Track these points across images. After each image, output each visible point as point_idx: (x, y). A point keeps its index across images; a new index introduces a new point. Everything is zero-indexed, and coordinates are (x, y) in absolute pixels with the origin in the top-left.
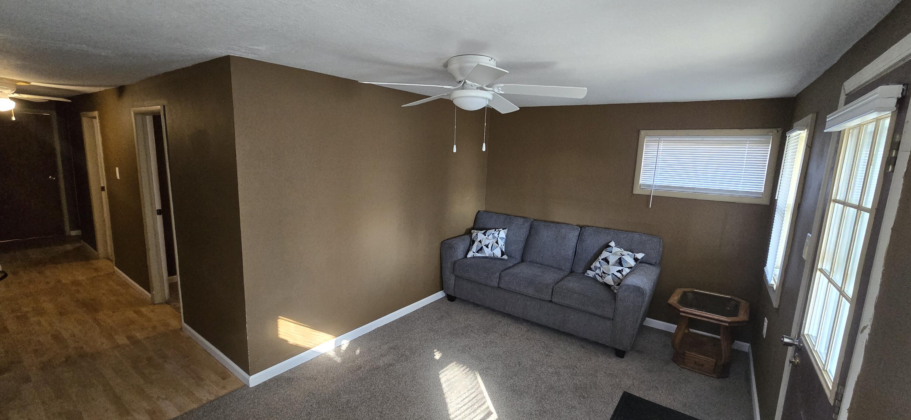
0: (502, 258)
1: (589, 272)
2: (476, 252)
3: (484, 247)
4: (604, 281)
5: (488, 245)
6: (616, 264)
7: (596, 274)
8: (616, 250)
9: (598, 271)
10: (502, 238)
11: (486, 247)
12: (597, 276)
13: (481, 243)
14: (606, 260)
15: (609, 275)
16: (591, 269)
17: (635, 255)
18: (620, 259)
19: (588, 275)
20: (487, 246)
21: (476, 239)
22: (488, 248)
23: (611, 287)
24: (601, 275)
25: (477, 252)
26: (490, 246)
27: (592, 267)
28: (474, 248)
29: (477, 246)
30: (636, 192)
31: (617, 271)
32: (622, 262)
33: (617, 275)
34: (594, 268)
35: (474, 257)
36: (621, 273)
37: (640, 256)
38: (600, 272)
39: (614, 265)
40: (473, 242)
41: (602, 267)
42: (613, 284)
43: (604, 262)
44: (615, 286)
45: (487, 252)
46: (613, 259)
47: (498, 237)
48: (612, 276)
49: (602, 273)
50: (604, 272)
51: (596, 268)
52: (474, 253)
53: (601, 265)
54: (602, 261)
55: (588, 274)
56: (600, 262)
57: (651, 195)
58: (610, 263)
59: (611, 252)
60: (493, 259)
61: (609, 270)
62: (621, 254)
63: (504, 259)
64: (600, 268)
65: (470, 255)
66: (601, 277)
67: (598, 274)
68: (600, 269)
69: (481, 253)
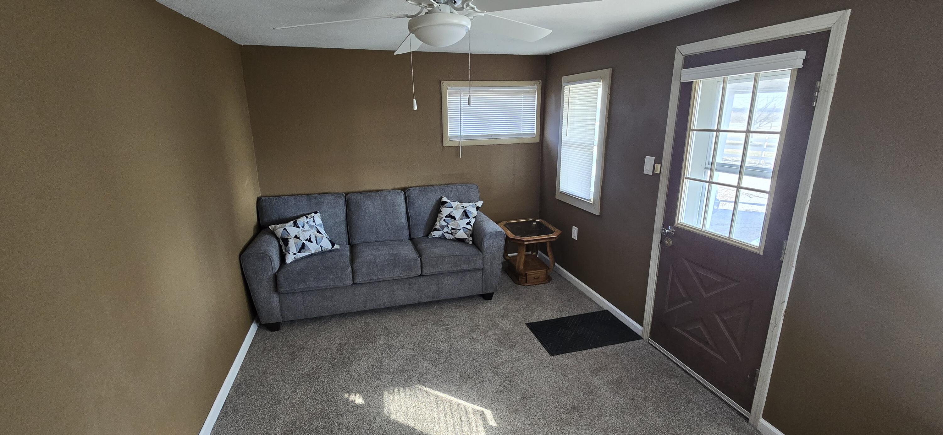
0: (333, 248)
1: (434, 233)
2: (298, 253)
3: (307, 243)
4: (455, 237)
5: (310, 239)
6: (464, 218)
7: (444, 232)
8: (455, 204)
9: (446, 230)
10: (319, 225)
11: (309, 242)
12: (446, 235)
13: (299, 238)
14: (450, 216)
15: (460, 229)
16: (436, 230)
17: (475, 204)
18: (465, 211)
19: (433, 237)
20: (310, 240)
21: (287, 235)
22: (312, 242)
23: (465, 240)
24: (451, 232)
25: (300, 252)
26: (313, 239)
27: (437, 226)
28: (293, 247)
29: (296, 245)
30: (447, 144)
31: (466, 224)
32: (468, 213)
33: (467, 227)
34: (440, 227)
35: (296, 261)
36: (470, 225)
37: (480, 204)
38: (449, 229)
39: (461, 219)
40: (286, 241)
41: (450, 224)
42: (467, 237)
43: (449, 219)
44: (469, 238)
45: (313, 248)
46: (458, 214)
47: (315, 224)
48: (463, 230)
49: (451, 230)
50: (453, 229)
51: (443, 227)
52: (295, 254)
53: (447, 223)
54: (447, 218)
55: (434, 235)
56: (444, 220)
57: (460, 146)
58: (457, 218)
59: (452, 207)
60: (323, 253)
61: (458, 225)
62: (463, 207)
63: (337, 250)
64: (447, 225)
65: (290, 259)
66: (452, 234)
67: (447, 232)
68: (448, 227)
69: (304, 252)
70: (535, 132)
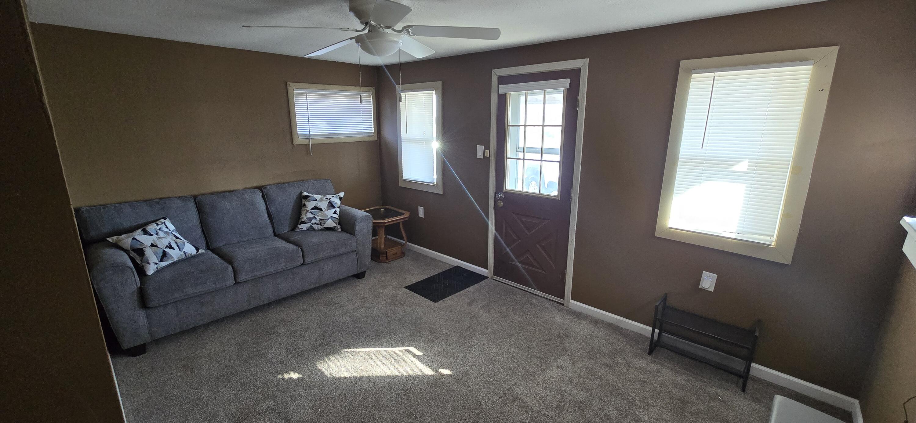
0: (198, 253)
1: (300, 226)
2: (160, 262)
3: (167, 250)
4: (324, 226)
5: (170, 245)
6: (330, 208)
7: (313, 224)
8: (318, 197)
9: (314, 221)
10: (173, 231)
11: (170, 249)
12: (314, 226)
13: (156, 246)
14: (316, 208)
15: (328, 219)
16: (303, 223)
17: (338, 195)
18: (330, 202)
19: (301, 230)
20: (171, 247)
21: (140, 245)
22: (173, 249)
23: (335, 228)
24: (319, 223)
25: (161, 261)
26: (174, 245)
27: (304, 218)
28: (151, 256)
29: (155, 253)
30: (297, 142)
31: (333, 214)
32: (333, 204)
33: (335, 216)
34: (307, 220)
35: (158, 271)
36: (337, 214)
37: (342, 194)
38: (317, 220)
39: (328, 210)
40: (140, 252)
41: (317, 216)
42: (336, 225)
43: (316, 211)
44: (338, 226)
45: (175, 254)
46: (323, 205)
47: (170, 230)
48: (331, 219)
49: (319, 221)
50: (321, 220)
51: (310, 219)
52: (156, 264)
53: (314, 214)
54: (313, 211)
55: (301, 228)
56: (311, 213)
57: (310, 144)
58: (324, 210)
59: (316, 200)
60: (188, 259)
61: (326, 215)
62: (327, 198)
63: (201, 254)
64: (315, 217)
65: (151, 270)
66: (320, 224)
67: (315, 223)
68: (316, 218)
69: (167, 261)
70: (373, 131)
